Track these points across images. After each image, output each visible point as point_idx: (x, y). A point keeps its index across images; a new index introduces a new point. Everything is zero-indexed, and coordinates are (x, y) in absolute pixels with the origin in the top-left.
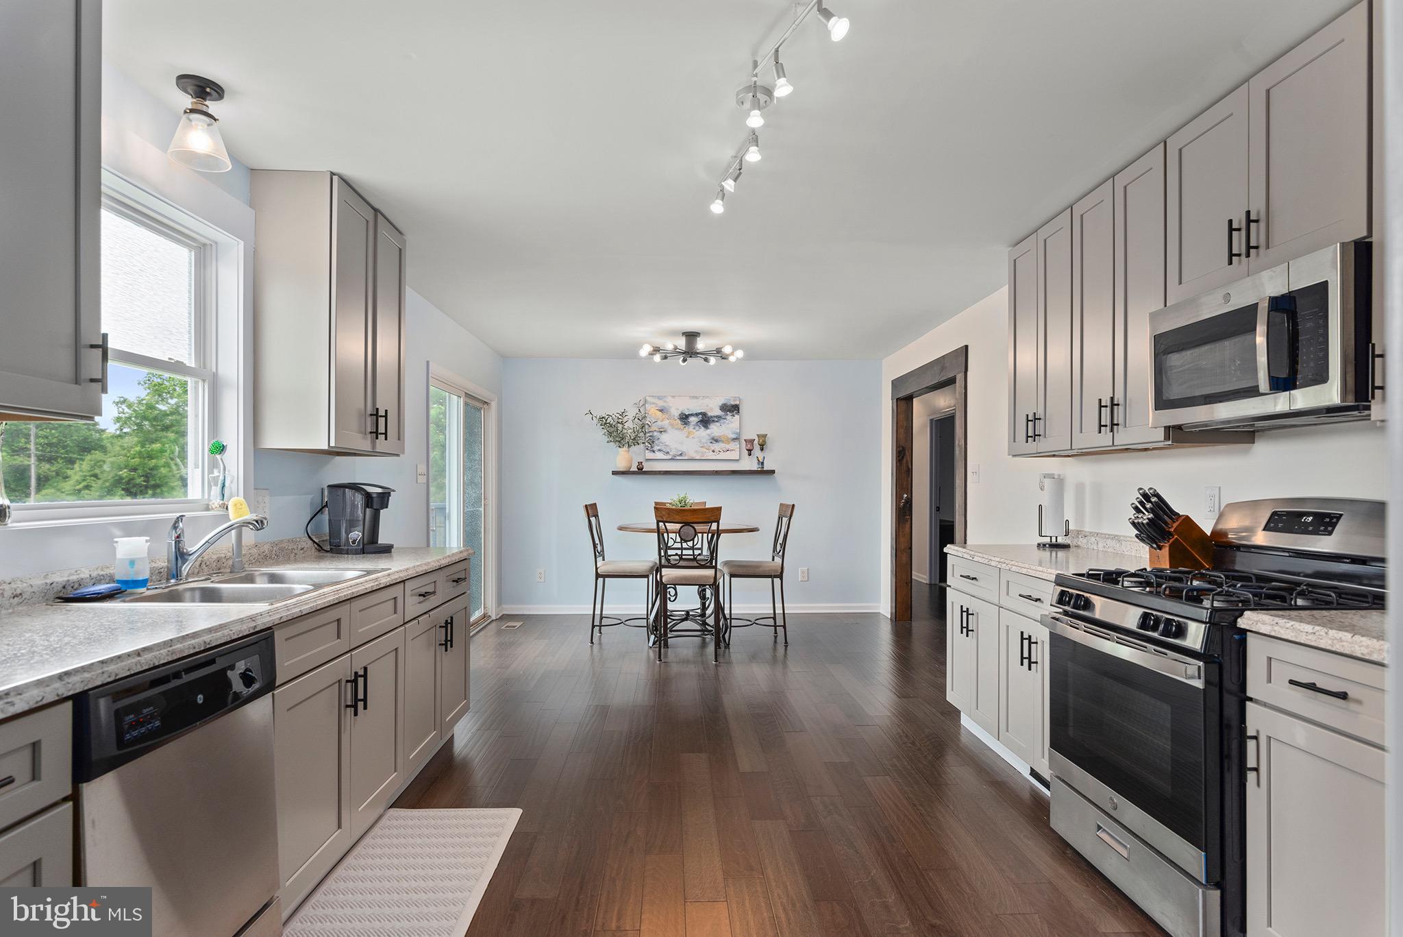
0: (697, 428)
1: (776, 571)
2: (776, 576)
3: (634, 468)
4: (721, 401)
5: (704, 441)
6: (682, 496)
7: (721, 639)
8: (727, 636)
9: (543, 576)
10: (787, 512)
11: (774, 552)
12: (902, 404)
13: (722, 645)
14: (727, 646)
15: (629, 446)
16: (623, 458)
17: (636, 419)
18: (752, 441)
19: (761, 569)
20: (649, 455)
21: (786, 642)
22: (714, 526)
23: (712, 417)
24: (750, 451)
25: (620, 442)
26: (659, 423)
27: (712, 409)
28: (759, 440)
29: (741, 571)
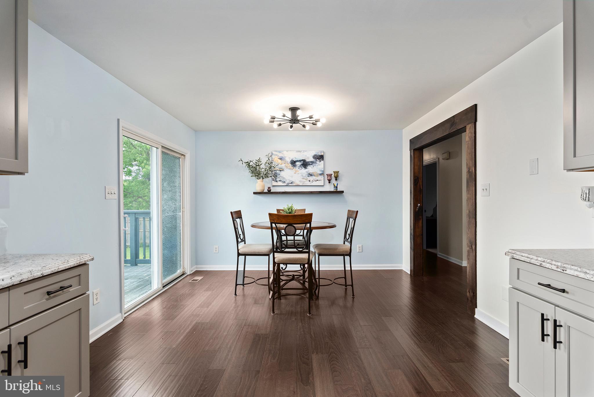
0: (300, 168)
1: (346, 251)
2: (347, 255)
3: (266, 191)
4: (314, 153)
5: (304, 175)
6: (290, 206)
7: (314, 293)
8: (317, 292)
9: (217, 250)
10: (353, 215)
11: (345, 239)
12: (417, 153)
13: (314, 297)
14: (317, 298)
15: (263, 178)
16: (259, 185)
17: (267, 164)
18: (331, 175)
19: (337, 251)
20: (275, 183)
21: (353, 295)
22: (308, 225)
23: (308, 162)
24: (330, 181)
25: (258, 176)
26: (280, 166)
27: (308, 158)
28: (335, 174)
29: (325, 252)
